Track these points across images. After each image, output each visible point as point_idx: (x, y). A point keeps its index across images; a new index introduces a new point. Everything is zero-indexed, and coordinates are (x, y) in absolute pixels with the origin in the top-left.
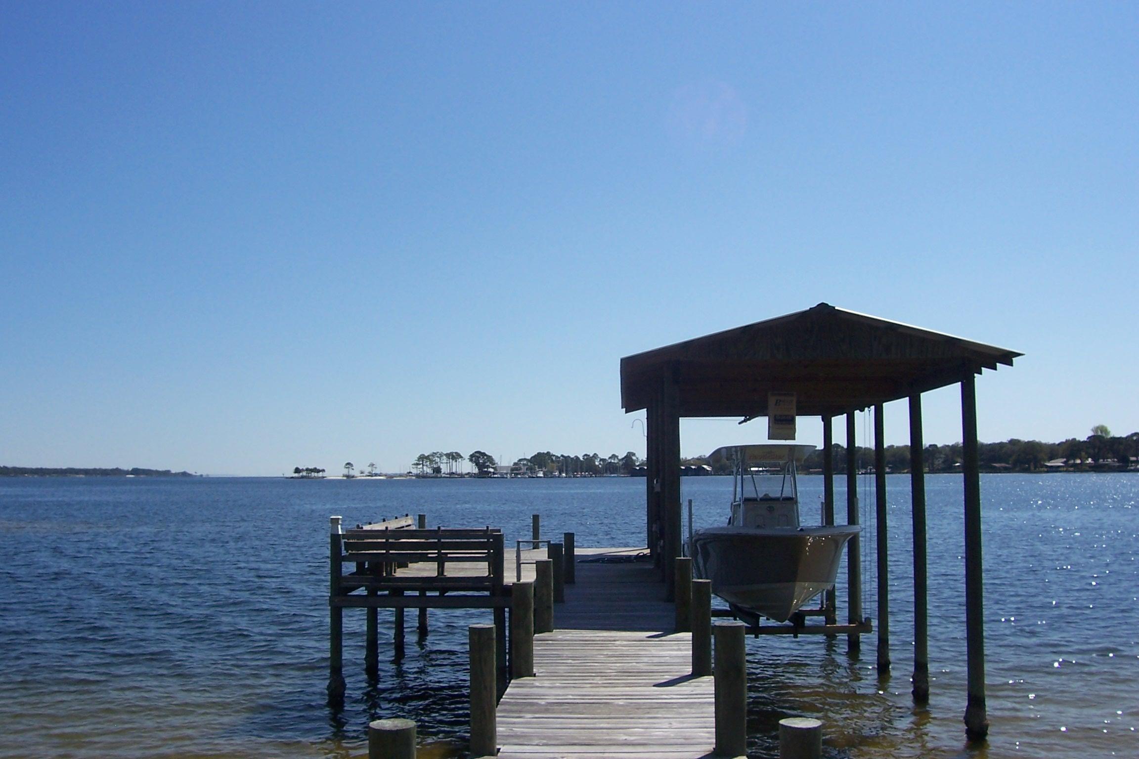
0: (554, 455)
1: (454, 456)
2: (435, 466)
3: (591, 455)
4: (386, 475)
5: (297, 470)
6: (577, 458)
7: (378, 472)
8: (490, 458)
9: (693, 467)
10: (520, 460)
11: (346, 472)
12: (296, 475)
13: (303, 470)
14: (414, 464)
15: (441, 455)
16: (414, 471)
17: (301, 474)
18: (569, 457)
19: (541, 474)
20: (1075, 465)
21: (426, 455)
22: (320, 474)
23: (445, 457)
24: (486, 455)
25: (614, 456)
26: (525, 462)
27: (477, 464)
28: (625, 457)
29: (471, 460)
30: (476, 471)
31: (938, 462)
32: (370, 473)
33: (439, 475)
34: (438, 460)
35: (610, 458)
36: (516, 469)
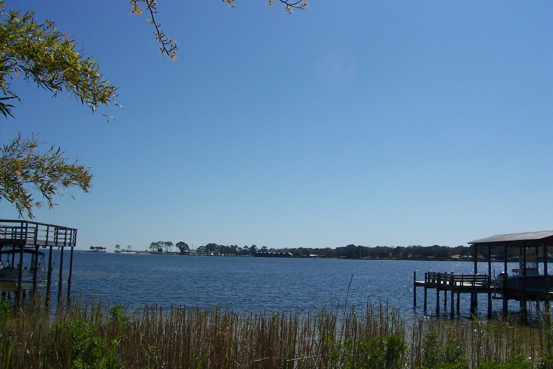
0: (217, 245)
1: (169, 244)
2: (160, 248)
3: (234, 246)
4: (135, 252)
5: (92, 248)
6: (228, 247)
7: (131, 250)
8: (187, 246)
9: (284, 253)
10: (201, 247)
11: (116, 249)
12: (91, 250)
13: (95, 248)
14: (150, 247)
15: (163, 243)
16: (149, 250)
17: (94, 250)
18: (224, 246)
19: (212, 254)
20: (464, 258)
21: (155, 243)
22: (103, 250)
23: (164, 244)
24: (185, 244)
25: (246, 247)
26: (202, 248)
27: (180, 248)
28: (251, 247)
29: (177, 246)
30: (179, 251)
31: (401, 254)
32: (127, 250)
33: (162, 253)
34: (161, 245)
35: (244, 248)
36: (199, 251)
